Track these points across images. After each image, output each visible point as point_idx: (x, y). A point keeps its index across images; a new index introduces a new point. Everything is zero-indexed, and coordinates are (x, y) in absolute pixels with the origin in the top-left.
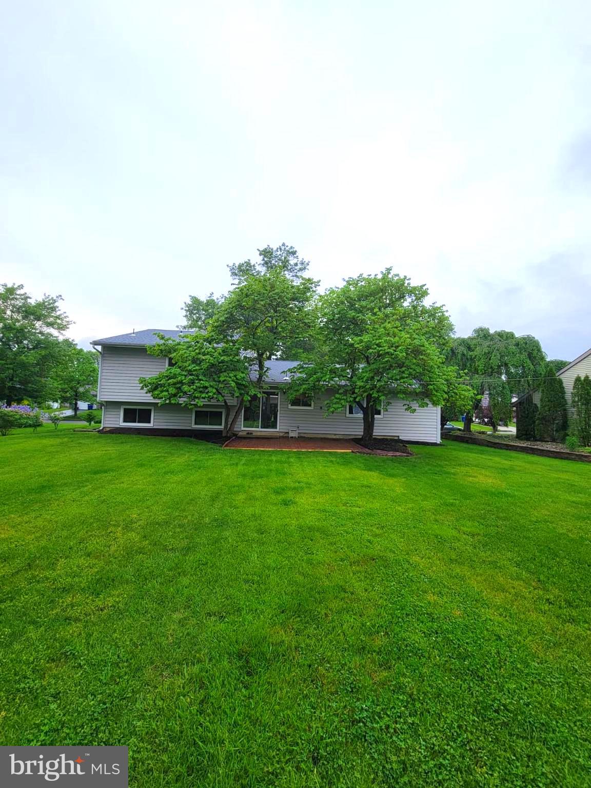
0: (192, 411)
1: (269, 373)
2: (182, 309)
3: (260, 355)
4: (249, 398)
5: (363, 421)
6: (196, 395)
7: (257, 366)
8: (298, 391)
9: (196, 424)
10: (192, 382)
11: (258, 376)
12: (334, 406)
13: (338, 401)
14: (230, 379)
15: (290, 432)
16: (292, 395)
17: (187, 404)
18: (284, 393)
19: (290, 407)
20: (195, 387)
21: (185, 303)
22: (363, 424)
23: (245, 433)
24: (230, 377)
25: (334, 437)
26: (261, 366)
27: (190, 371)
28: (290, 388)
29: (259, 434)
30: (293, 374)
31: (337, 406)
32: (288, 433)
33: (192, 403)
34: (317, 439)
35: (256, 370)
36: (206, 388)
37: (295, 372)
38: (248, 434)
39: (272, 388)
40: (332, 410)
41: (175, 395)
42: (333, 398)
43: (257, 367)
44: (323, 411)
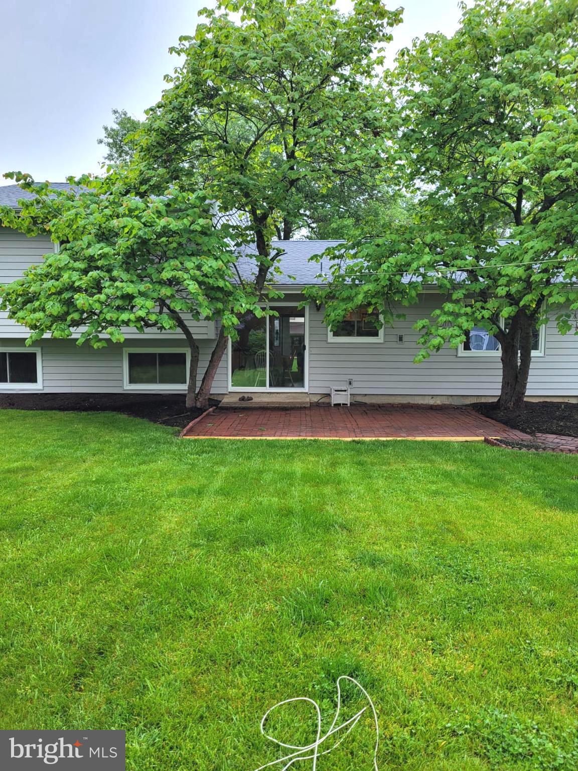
0: (121, 354)
1: (283, 263)
2: (101, 142)
3: (259, 221)
4: (235, 320)
5: (501, 365)
6: (108, 318)
7: (254, 246)
8: (350, 299)
9: (132, 381)
10: (98, 287)
11: (256, 270)
12: (441, 331)
13: (450, 318)
14: (186, 276)
15: (333, 393)
16: (338, 311)
17: (88, 341)
18: (318, 308)
19: (331, 338)
20: (103, 297)
21: (106, 129)
22: (501, 372)
23: (235, 399)
24: (186, 270)
25: (431, 402)
26: (263, 247)
27: (91, 259)
28: (331, 296)
29: (266, 399)
30: (337, 261)
31: (450, 331)
32: (329, 395)
33: (101, 336)
34: (392, 406)
35: (251, 256)
36: (129, 297)
37: (341, 257)
38: (242, 399)
39: (289, 297)
40: (436, 341)
41: (61, 318)
42: (438, 312)
43: (253, 249)
44: (406, 345)
